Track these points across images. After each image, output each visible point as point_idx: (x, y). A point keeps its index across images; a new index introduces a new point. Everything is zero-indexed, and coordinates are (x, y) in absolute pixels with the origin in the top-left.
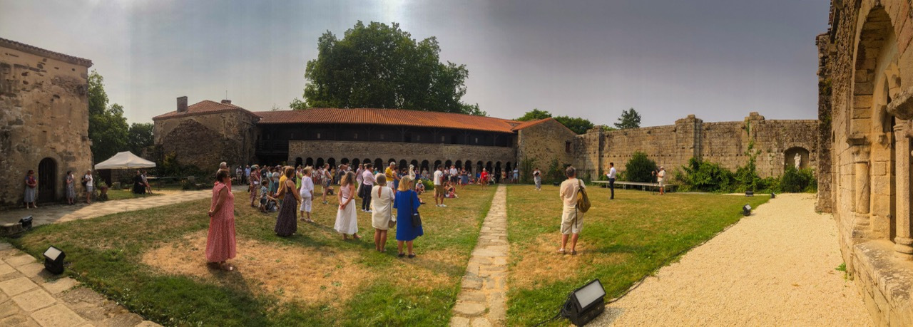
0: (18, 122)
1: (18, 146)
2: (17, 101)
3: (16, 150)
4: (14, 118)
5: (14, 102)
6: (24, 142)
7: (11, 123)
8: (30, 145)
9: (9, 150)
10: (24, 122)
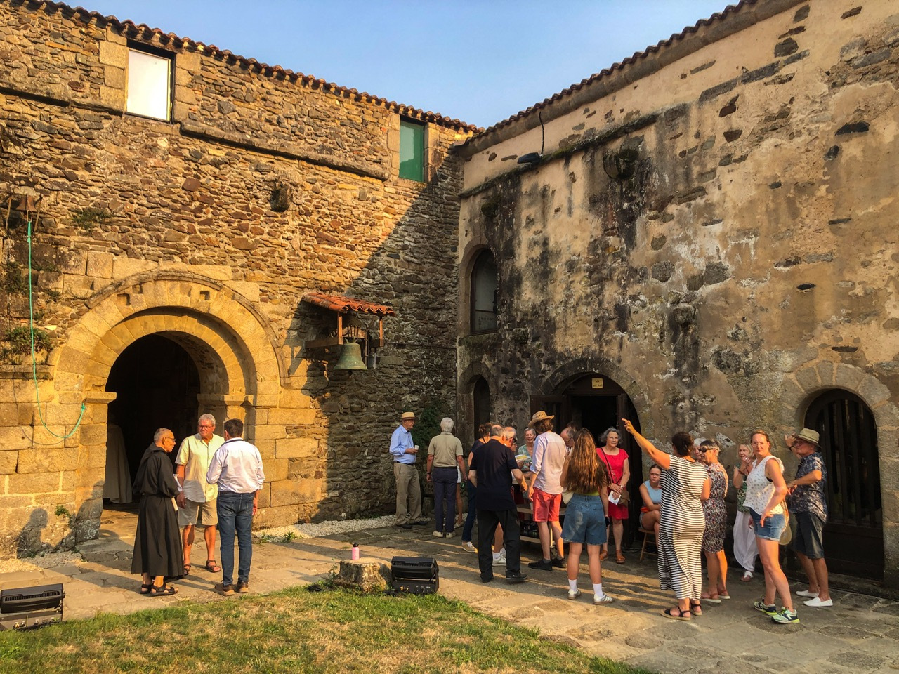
0: (714, 273)
1: (717, 353)
2: (709, 207)
3: (711, 365)
4: (701, 265)
5: (699, 212)
6: (735, 337)
7: (695, 282)
8: (757, 345)
9: (695, 367)
10: (731, 268)
